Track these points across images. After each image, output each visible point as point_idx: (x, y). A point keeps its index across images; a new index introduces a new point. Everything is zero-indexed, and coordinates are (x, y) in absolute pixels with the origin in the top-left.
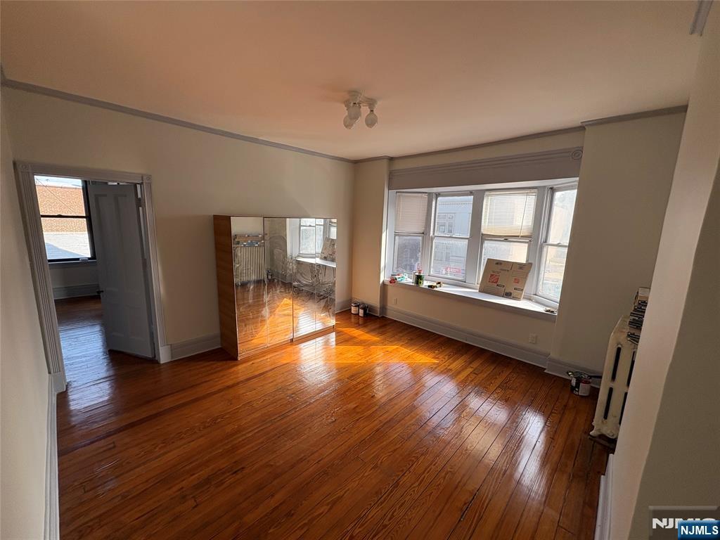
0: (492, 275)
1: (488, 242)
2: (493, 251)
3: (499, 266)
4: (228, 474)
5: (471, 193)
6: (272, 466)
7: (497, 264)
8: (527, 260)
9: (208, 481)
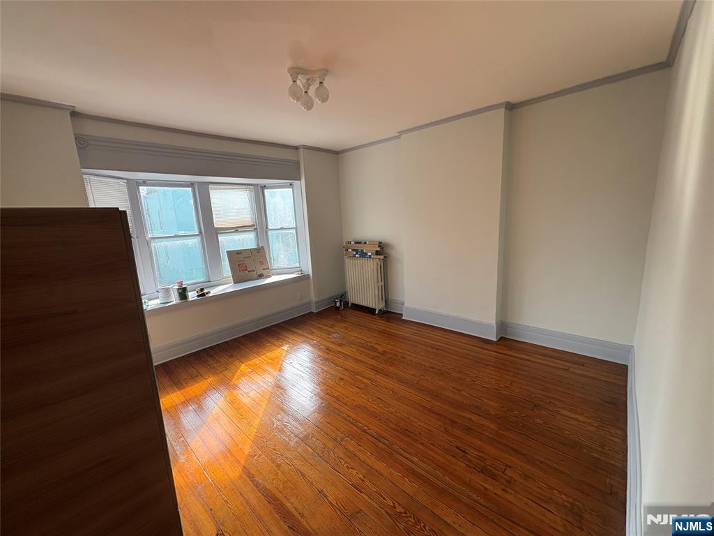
0: (239, 265)
1: (222, 235)
2: (228, 242)
3: (240, 255)
4: (469, 456)
5: (191, 185)
6: (445, 428)
7: (238, 254)
8: (258, 245)
9: (483, 471)
